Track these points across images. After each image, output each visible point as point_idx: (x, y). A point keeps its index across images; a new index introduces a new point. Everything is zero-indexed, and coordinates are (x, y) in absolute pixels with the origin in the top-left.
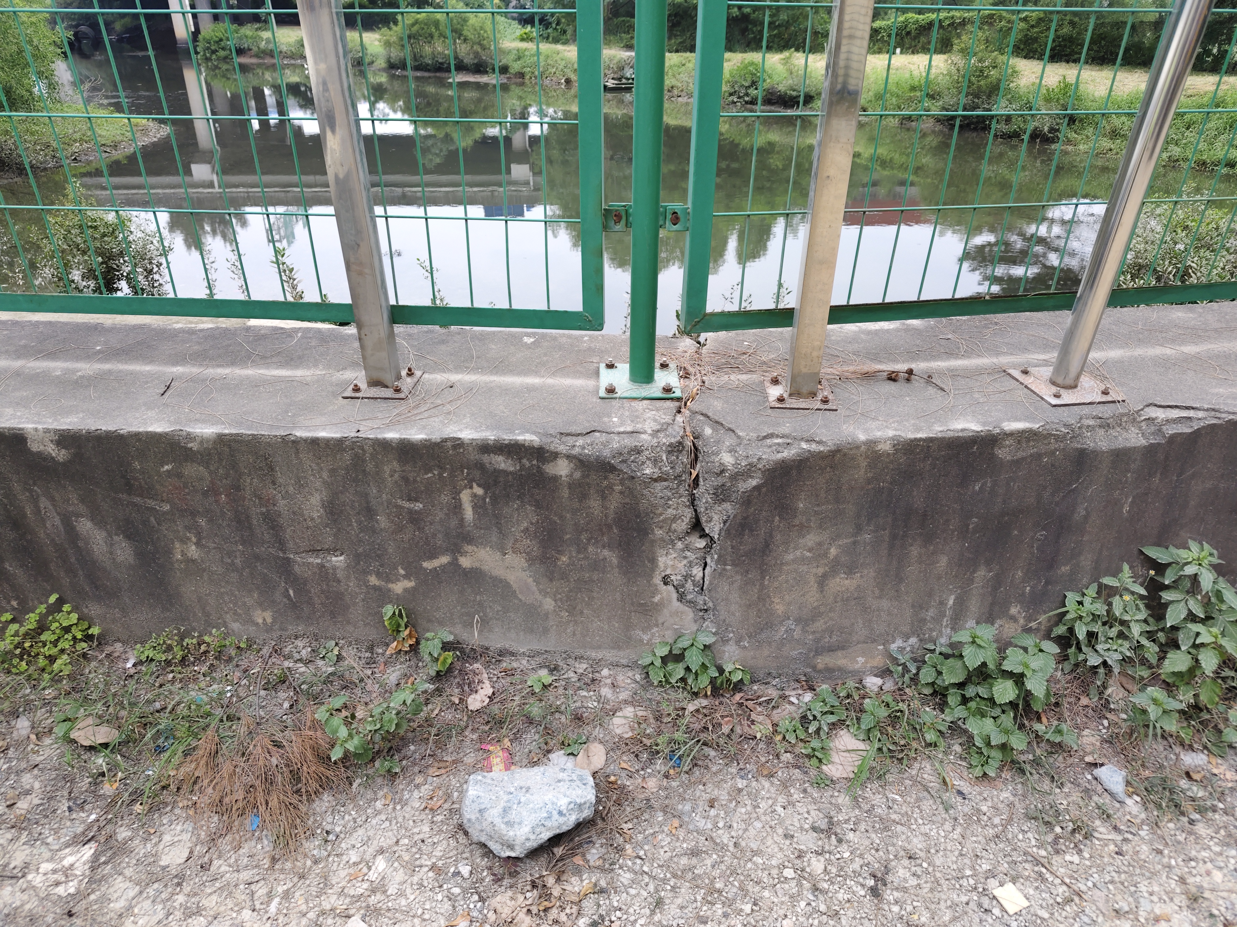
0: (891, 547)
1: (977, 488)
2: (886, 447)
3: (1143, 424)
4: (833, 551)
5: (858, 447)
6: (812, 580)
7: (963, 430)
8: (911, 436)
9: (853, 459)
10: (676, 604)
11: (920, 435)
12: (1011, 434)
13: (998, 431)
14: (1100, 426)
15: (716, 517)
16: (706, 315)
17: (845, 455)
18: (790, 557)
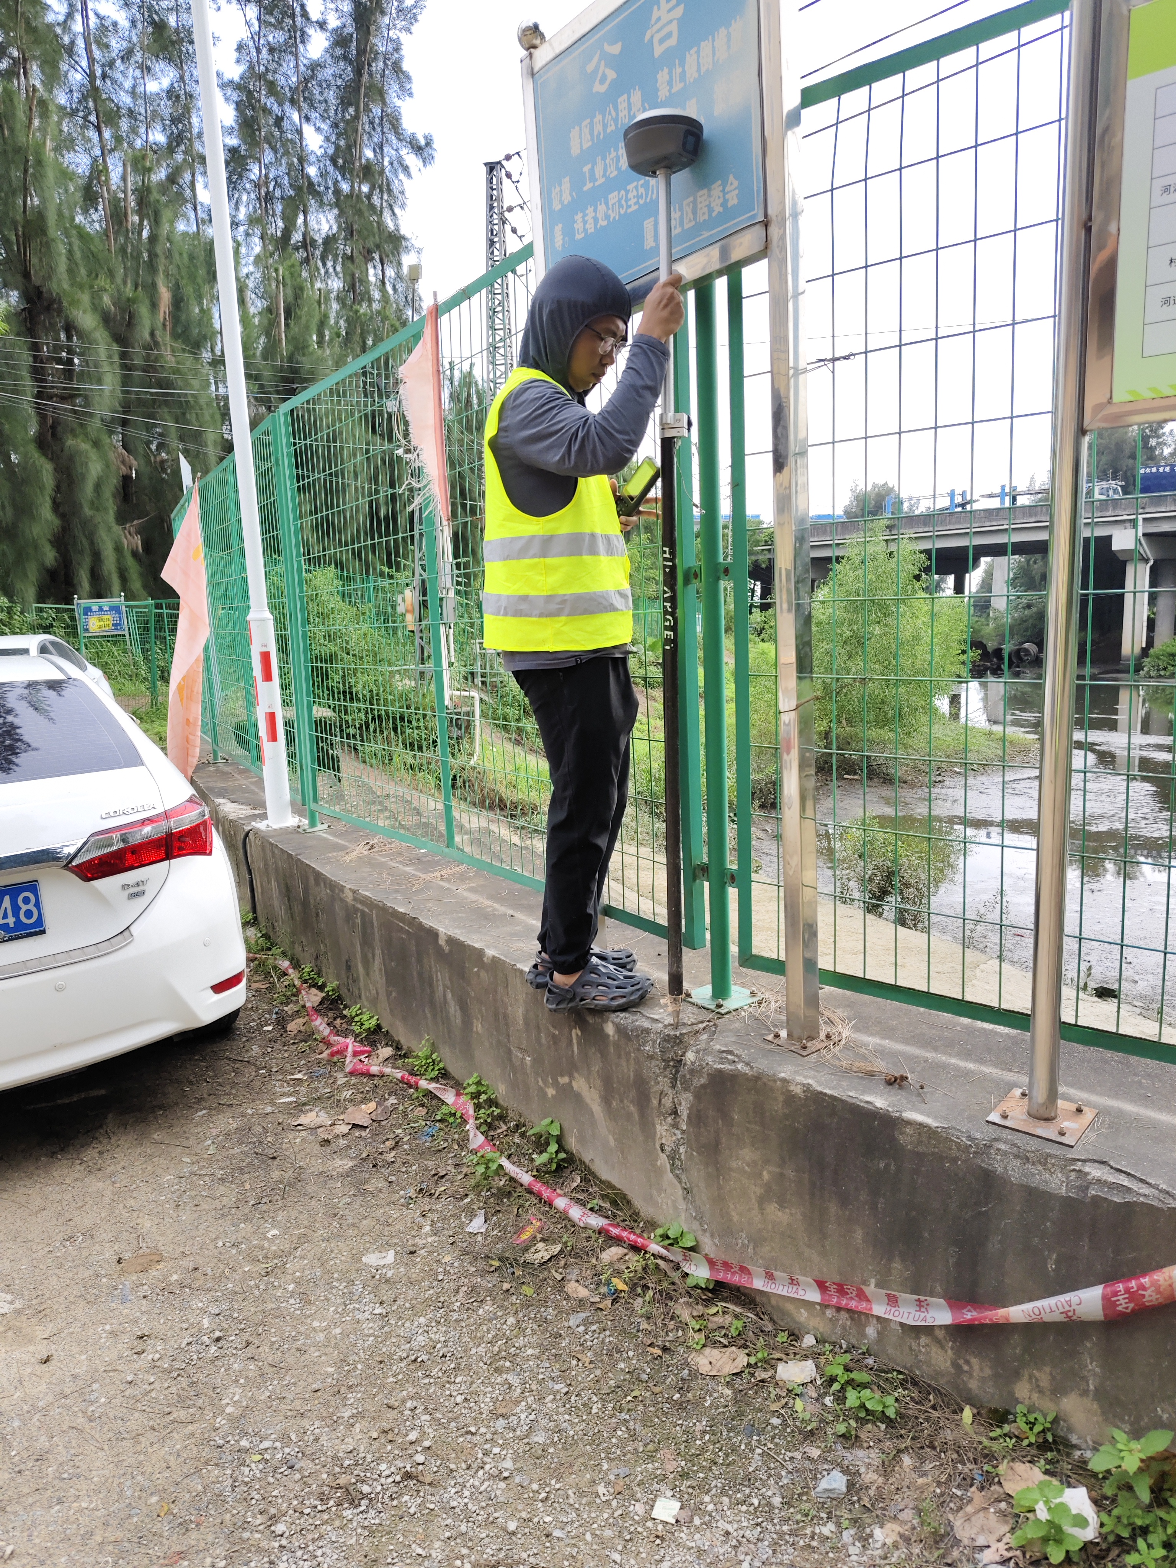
0: (812, 1195)
1: (882, 1166)
2: (797, 1090)
3: (1073, 1174)
4: (766, 1175)
5: (775, 1081)
6: (753, 1196)
7: (867, 1102)
8: (819, 1089)
9: (772, 1089)
10: (671, 1175)
11: (829, 1092)
12: (909, 1123)
13: (897, 1115)
14: (1016, 1156)
15: (683, 1103)
16: (752, 956)
17: (765, 1084)
18: (734, 1164)
